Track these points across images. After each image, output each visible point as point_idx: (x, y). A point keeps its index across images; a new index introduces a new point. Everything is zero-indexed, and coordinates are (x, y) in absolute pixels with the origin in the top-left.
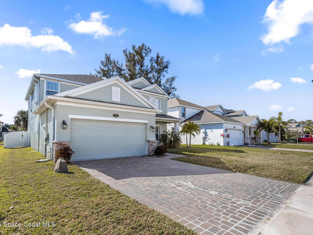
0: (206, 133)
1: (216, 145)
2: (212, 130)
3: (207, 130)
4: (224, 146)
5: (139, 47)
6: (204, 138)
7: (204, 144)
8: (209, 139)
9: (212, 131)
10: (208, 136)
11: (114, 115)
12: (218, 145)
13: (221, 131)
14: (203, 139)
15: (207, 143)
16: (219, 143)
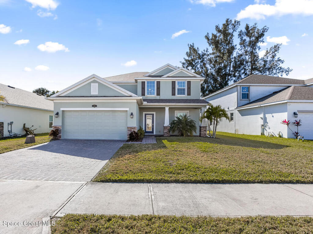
0: (265, 119)
1: (278, 136)
2: (273, 114)
3: (267, 115)
4: (288, 138)
5: (224, 25)
6: (263, 125)
7: (263, 134)
8: (269, 128)
9: (273, 116)
10: (267, 123)
11: (93, 106)
12: (280, 137)
13: (285, 116)
14: (261, 127)
15: (266, 134)
16: (281, 134)
